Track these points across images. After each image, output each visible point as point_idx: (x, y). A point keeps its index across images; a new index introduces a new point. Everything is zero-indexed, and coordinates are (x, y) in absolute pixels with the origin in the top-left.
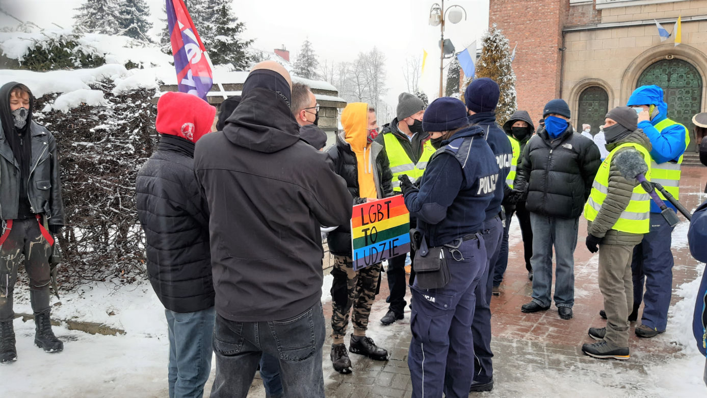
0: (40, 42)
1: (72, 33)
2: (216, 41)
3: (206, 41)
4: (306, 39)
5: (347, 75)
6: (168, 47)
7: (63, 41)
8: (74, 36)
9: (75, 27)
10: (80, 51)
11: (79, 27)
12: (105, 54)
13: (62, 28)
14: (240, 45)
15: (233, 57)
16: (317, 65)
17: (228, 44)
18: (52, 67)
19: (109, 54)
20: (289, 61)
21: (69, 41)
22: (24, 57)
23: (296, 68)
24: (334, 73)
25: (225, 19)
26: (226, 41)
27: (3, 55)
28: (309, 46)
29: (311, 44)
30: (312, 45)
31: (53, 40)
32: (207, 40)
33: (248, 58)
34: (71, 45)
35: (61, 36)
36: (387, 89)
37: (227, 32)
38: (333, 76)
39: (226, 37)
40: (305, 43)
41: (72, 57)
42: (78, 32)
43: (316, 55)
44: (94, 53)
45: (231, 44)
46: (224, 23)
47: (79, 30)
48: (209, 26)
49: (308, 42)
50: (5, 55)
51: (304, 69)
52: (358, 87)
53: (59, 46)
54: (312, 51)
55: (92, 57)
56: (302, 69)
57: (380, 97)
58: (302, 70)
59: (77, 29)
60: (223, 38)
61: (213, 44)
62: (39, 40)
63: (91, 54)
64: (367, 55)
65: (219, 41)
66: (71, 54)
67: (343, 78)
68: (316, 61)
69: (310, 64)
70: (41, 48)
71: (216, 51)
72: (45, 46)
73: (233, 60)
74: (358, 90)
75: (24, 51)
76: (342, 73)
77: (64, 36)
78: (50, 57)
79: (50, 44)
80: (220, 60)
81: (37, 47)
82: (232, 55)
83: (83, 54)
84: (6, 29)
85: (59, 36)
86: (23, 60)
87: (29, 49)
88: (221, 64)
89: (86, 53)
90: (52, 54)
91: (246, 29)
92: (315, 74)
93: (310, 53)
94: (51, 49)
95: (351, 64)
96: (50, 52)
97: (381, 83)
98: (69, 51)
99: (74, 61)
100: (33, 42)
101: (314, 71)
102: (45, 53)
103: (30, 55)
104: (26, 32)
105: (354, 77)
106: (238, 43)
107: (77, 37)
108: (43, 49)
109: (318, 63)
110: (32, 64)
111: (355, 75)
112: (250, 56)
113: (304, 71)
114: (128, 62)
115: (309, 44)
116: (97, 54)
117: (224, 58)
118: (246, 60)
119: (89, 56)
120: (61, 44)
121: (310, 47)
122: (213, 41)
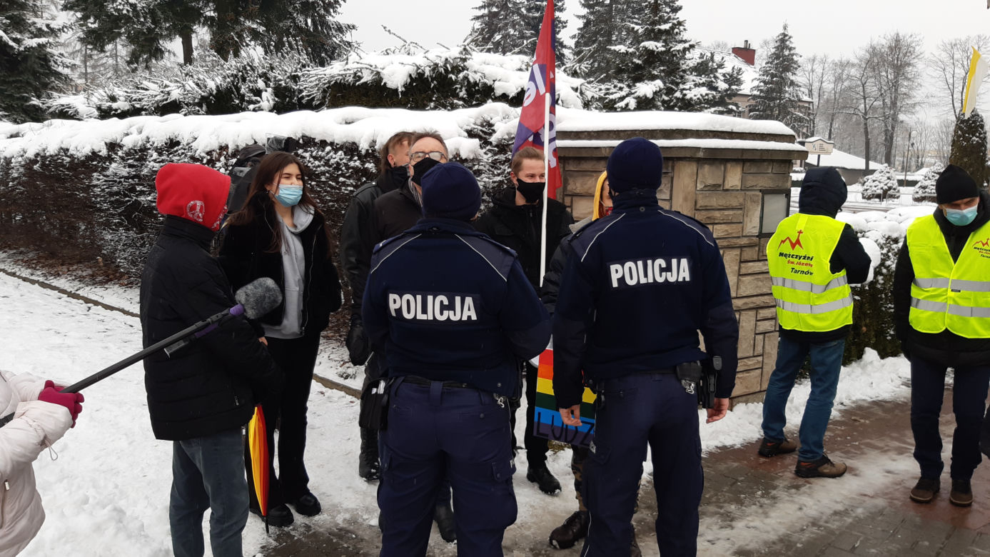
0: (422, 68)
1: (458, 56)
2: (641, 49)
3: (628, 50)
4: (782, 32)
5: (846, 84)
6: (573, 66)
7: (448, 66)
8: (461, 59)
9: (463, 47)
10: (466, 78)
11: (467, 47)
12: (494, 81)
13: (448, 48)
14: (674, 53)
15: (663, 71)
16: (796, 69)
17: (658, 52)
18: (434, 99)
19: (500, 80)
20: (753, 65)
21: (455, 65)
22: (405, 86)
23: (764, 75)
24: (824, 80)
25: (657, 18)
26: (655, 49)
27: (382, 84)
28: (787, 40)
29: (790, 37)
30: (791, 40)
31: (436, 65)
32: (629, 48)
33: (684, 71)
34: (457, 69)
35: (447, 59)
36: (915, 104)
37: (656, 36)
38: (823, 84)
39: (656, 43)
40: (780, 37)
41: (457, 86)
42: (466, 54)
43: (796, 54)
44: (482, 81)
45: (662, 53)
46: (654, 23)
47: (467, 51)
48: (633, 28)
49: (785, 35)
50: (385, 84)
51: (776, 76)
52: (863, 101)
53: (443, 72)
54: (790, 49)
55: (480, 85)
56: (773, 76)
57: (901, 117)
58: (772, 78)
59: (465, 49)
60: (651, 45)
61: (637, 53)
62: (422, 64)
63: (478, 81)
64: (883, 50)
65: (646, 48)
66: (456, 82)
67: (839, 88)
68: (796, 63)
69: (787, 69)
70: (424, 74)
71: (640, 62)
72: (427, 73)
73: (663, 74)
74: (863, 105)
75: (405, 79)
76: (839, 79)
77: (449, 59)
78: (433, 85)
79: (434, 70)
80: (644, 76)
81: (419, 74)
82: (662, 68)
83: (469, 81)
84: (388, 51)
85: (443, 59)
86: (403, 89)
87: (410, 76)
88: (646, 81)
89: (472, 80)
90: (435, 82)
91: (685, 29)
92: (792, 83)
93: (787, 53)
94: (434, 75)
95: (853, 65)
96: (433, 79)
97: (905, 94)
98: (454, 77)
99: (458, 90)
100: (415, 68)
101: (792, 78)
102: (428, 80)
103: (411, 83)
104: (409, 54)
105: (858, 86)
106: (672, 50)
107: (464, 60)
108: (426, 75)
109: (799, 66)
110: (412, 95)
111: (859, 83)
112: (688, 68)
113: (775, 79)
114: (520, 89)
115: (787, 38)
116: (485, 80)
117: (650, 72)
118: (681, 73)
119: (476, 84)
120: (446, 70)
121: (788, 43)
122: (638, 49)
